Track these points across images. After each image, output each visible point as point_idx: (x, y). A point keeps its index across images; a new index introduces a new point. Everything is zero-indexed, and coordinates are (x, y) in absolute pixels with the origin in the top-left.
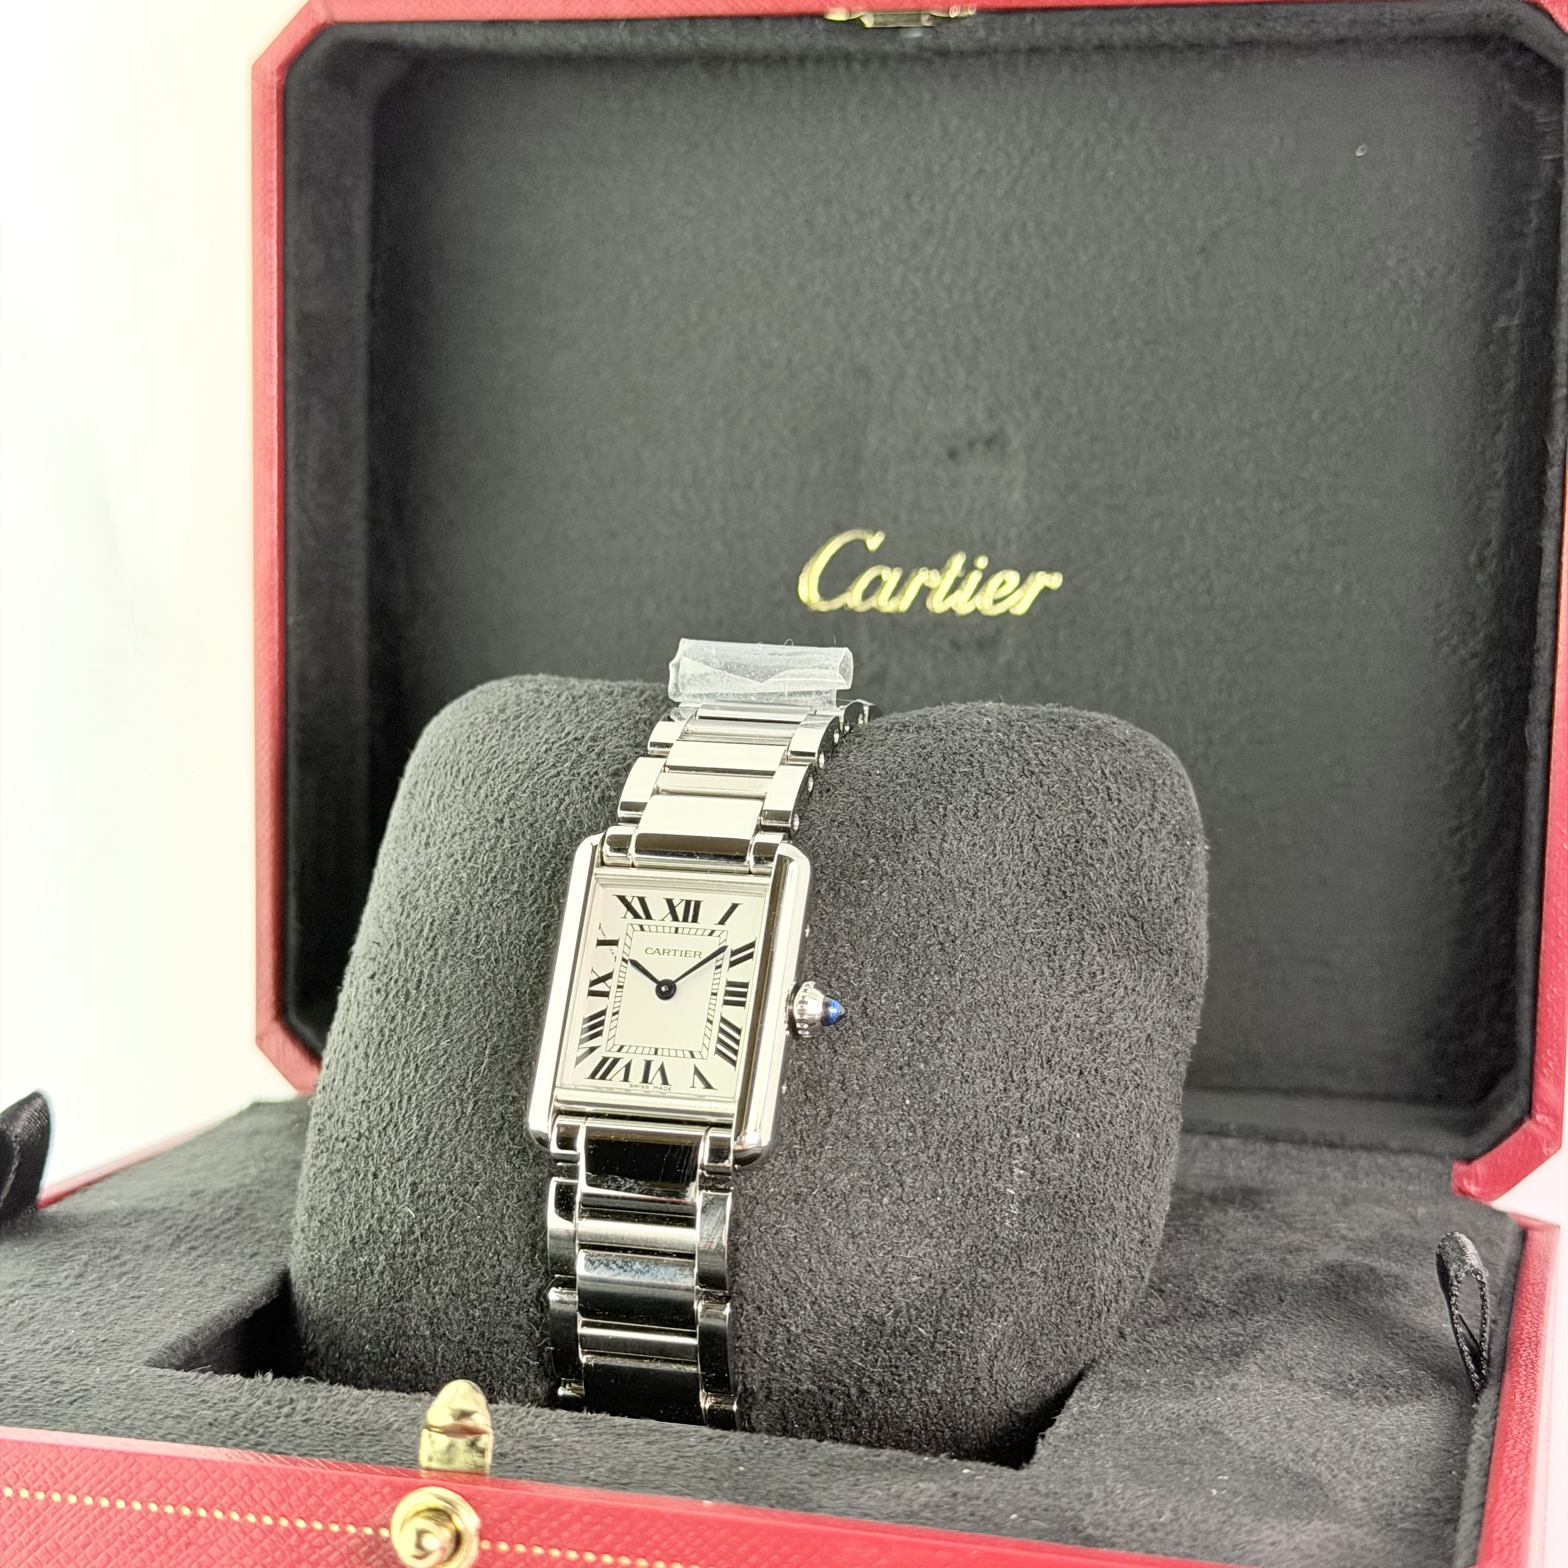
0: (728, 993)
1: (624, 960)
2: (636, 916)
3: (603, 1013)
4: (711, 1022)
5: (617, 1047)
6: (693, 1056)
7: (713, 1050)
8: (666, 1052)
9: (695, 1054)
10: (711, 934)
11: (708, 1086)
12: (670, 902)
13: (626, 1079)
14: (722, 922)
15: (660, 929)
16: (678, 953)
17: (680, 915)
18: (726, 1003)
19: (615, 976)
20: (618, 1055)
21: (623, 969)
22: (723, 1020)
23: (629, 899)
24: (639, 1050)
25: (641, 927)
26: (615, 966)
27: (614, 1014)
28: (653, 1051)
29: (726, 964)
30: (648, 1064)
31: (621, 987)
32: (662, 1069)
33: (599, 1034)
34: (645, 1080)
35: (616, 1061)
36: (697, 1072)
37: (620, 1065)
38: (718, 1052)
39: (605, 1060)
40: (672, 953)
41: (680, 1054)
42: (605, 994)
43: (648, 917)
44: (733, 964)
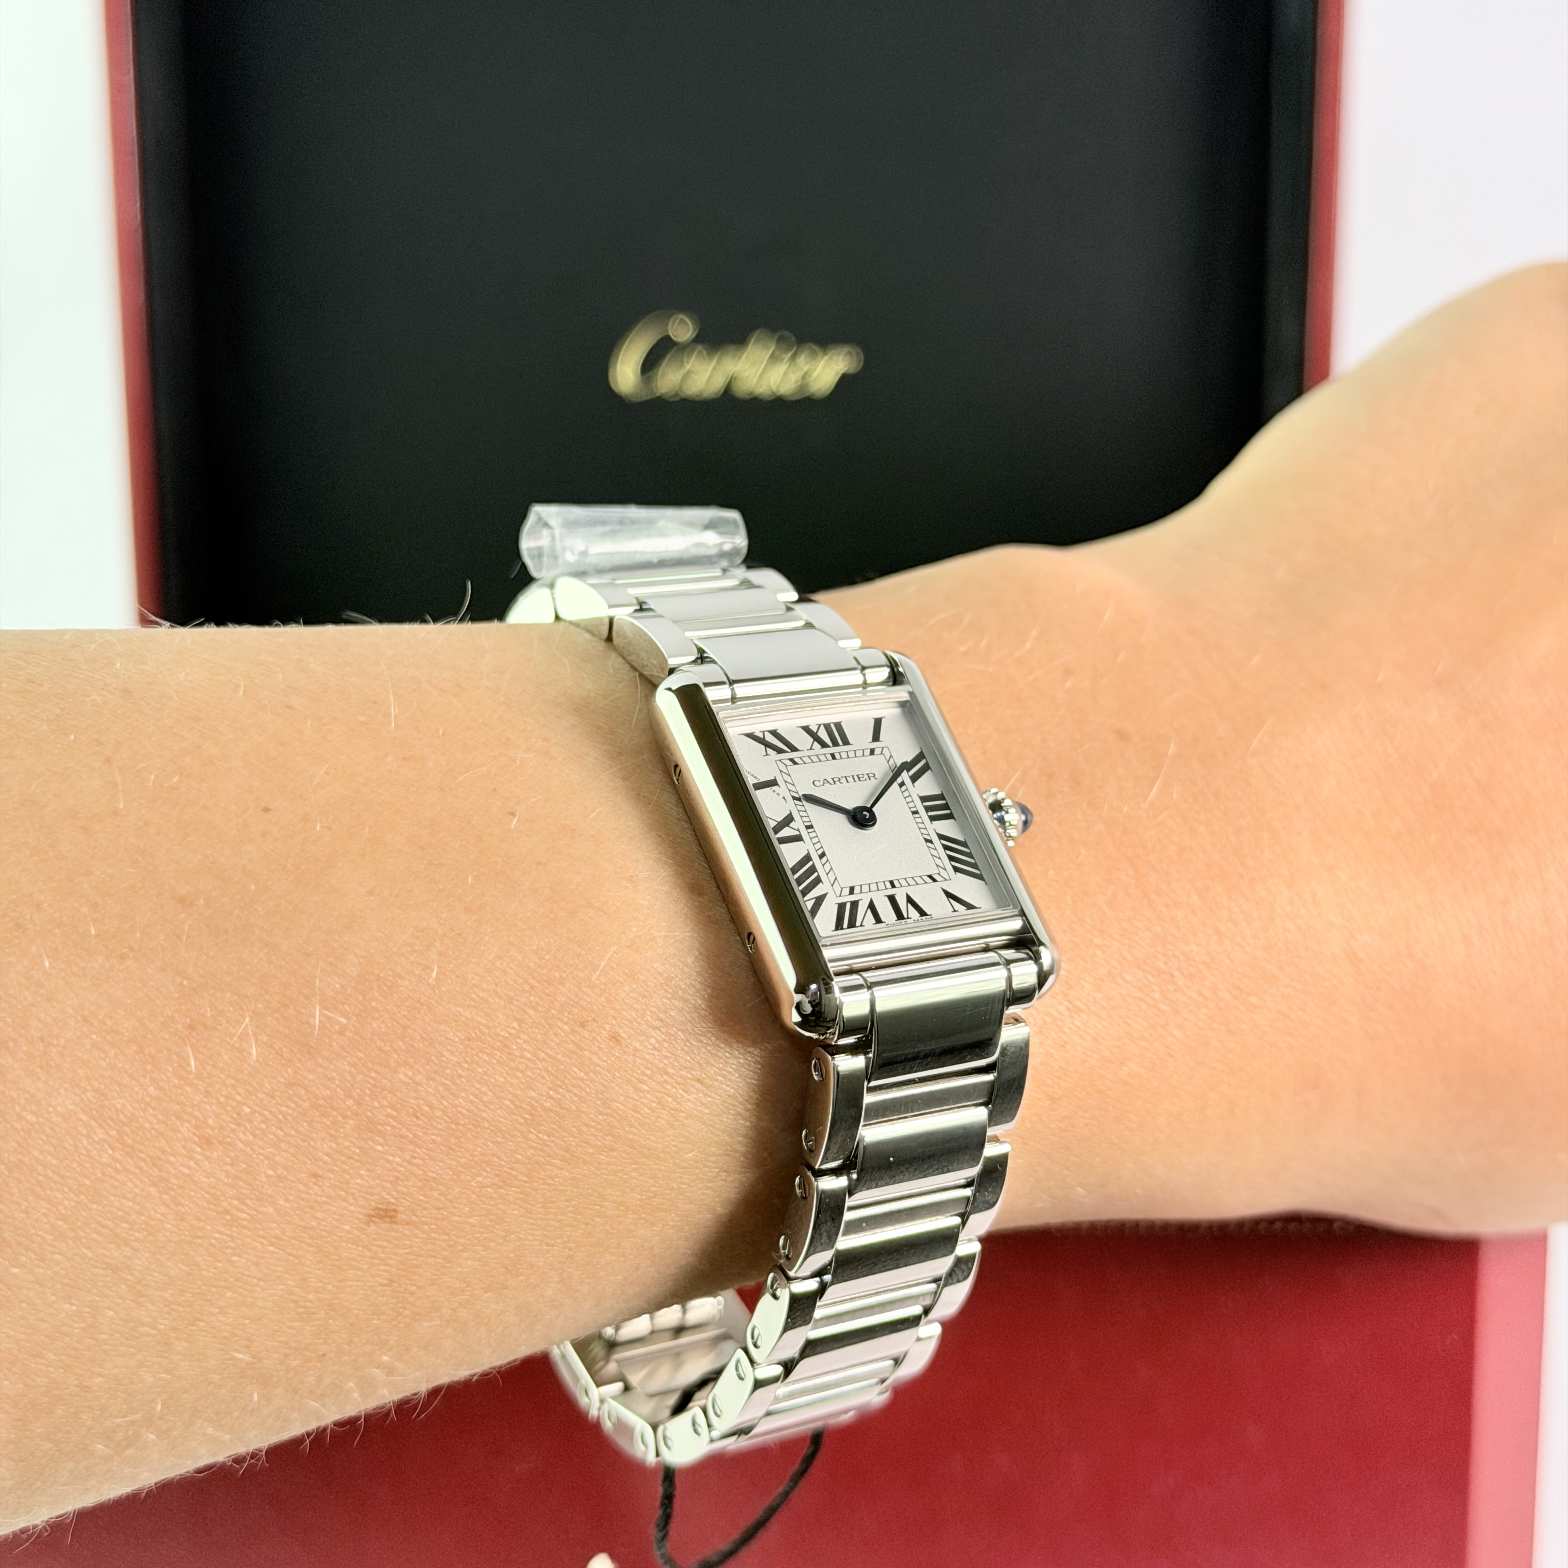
0: (928, 809)
1: (794, 798)
2: (779, 751)
3: (807, 858)
4: (931, 842)
5: (847, 891)
6: (934, 880)
7: (951, 870)
8: (903, 883)
9: (935, 877)
10: (872, 752)
11: (969, 906)
12: (807, 729)
13: (878, 920)
14: (876, 737)
15: (815, 759)
16: (850, 779)
17: (827, 740)
18: (933, 819)
19: (796, 815)
20: (853, 898)
21: (800, 808)
22: (941, 837)
23: (761, 736)
24: (874, 887)
25: (792, 760)
26: (790, 807)
27: (822, 856)
28: (889, 885)
29: (908, 781)
30: (892, 899)
31: (811, 827)
32: (910, 900)
33: (818, 881)
34: (900, 916)
35: (855, 905)
36: (949, 895)
37: (862, 907)
38: (956, 870)
39: (841, 907)
40: (843, 780)
41: (919, 880)
42: (798, 838)
43: (794, 749)
44: (914, 779)
